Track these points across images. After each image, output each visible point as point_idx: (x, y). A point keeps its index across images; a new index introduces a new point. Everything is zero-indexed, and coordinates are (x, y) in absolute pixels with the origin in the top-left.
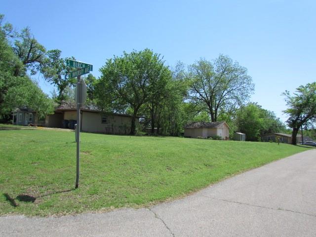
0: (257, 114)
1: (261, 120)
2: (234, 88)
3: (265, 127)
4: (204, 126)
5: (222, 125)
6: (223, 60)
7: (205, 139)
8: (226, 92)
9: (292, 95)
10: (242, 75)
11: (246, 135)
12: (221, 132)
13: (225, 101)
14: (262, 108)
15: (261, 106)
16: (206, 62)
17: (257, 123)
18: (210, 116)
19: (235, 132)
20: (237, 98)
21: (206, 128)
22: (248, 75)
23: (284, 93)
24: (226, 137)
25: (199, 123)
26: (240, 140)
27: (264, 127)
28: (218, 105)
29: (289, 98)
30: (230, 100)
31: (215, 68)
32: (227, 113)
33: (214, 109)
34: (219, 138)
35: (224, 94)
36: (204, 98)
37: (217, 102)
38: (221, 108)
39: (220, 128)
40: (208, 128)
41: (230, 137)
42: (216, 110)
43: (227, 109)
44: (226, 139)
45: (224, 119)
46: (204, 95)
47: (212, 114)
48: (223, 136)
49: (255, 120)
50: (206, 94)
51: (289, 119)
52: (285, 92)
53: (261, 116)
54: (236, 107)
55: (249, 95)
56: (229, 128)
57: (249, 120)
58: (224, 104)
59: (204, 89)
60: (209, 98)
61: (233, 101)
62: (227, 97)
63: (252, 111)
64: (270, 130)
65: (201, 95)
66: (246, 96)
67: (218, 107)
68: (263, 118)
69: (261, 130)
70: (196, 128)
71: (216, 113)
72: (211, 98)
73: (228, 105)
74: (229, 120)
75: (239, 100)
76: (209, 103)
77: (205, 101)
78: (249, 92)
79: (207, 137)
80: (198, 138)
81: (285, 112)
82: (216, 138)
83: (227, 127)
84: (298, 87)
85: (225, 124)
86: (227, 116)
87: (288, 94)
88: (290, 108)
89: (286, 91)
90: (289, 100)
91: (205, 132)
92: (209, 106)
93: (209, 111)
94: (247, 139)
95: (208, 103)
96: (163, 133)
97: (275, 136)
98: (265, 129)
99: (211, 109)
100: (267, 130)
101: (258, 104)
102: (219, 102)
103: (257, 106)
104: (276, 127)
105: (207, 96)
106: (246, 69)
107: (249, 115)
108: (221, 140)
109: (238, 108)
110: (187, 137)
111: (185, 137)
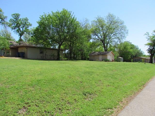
0: (129, 47)
1: (131, 50)
2: (117, 33)
4: (100, 54)
5: (110, 53)
6: (110, 16)
7: (101, 61)
9: (151, 35)
10: (121, 25)
11: (123, 58)
12: (110, 57)
13: (112, 40)
15: (131, 43)
16: (101, 18)
17: (129, 52)
18: (104, 49)
19: (117, 57)
20: (118, 38)
21: (101, 55)
22: (124, 25)
24: (113, 60)
25: (97, 53)
26: (120, 62)
29: (149, 36)
31: (106, 21)
32: (113, 47)
33: (106, 45)
34: (108, 61)
35: (111, 36)
36: (100, 38)
37: (108, 41)
38: (110, 44)
39: (109, 55)
41: (115, 60)
42: (107, 45)
43: (113, 44)
44: (113, 61)
45: (111, 50)
46: (100, 37)
47: (105, 47)
48: (111, 59)
49: (128, 50)
50: (101, 37)
51: (149, 49)
52: (146, 33)
53: (131, 48)
54: (118, 43)
55: (125, 36)
56: (114, 55)
57: (125, 50)
59: (100, 34)
60: (103, 38)
61: (116, 40)
62: (113, 38)
63: (126, 46)
64: (136, 55)
65: (98, 37)
66: (124, 37)
67: (108, 43)
68: (133, 49)
69: (131, 56)
70: (95, 55)
71: (107, 47)
72: (104, 39)
73: (113, 42)
74: (114, 51)
75: (120, 39)
76: (103, 41)
77: (101, 40)
78: (125, 34)
79: (101, 60)
80: (97, 61)
81: (146, 45)
82: (106, 60)
83: (113, 54)
84: (154, 30)
85: (112, 52)
86: (113, 48)
87: (148, 34)
88: (149, 42)
89: (147, 32)
90: (149, 38)
91: (101, 57)
92: (103, 43)
93: (103, 46)
94: (124, 61)
96: (77, 58)
97: (139, 58)
98: (134, 55)
99: (104, 45)
100: (135, 55)
101: (130, 42)
102: (109, 40)
103: (129, 43)
104: (139, 54)
105: (102, 38)
106: (123, 22)
107: (125, 48)
108: (109, 62)
109: (119, 44)
110: (91, 60)
111: (89, 60)
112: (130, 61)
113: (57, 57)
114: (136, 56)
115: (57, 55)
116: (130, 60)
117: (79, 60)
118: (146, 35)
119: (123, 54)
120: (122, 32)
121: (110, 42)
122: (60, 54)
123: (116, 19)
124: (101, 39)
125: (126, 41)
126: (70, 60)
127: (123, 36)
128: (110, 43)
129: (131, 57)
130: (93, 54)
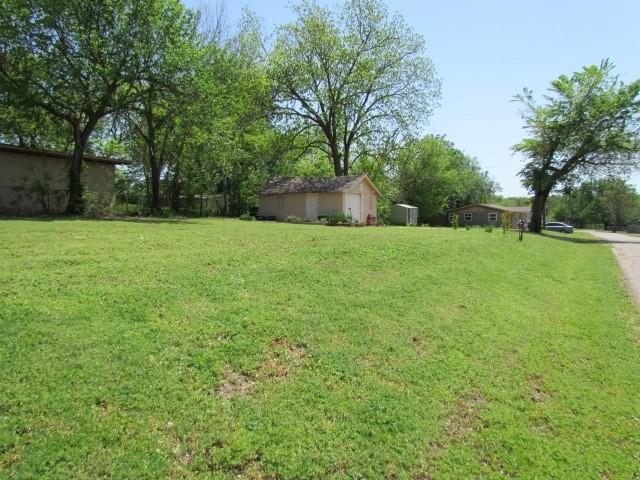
0: (442, 162)
1: (450, 174)
2: (392, 91)
3: (461, 191)
4: (312, 186)
5: (358, 184)
8: (371, 99)
9: (542, 103)
10: (412, 57)
11: (420, 209)
12: (355, 202)
13: (369, 125)
14: (454, 147)
15: (453, 144)
16: (318, 9)
17: (442, 183)
19: (394, 203)
20: (397, 115)
21: (314, 192)
22: (425, 56)
23: (518, 96)
24: (369, 218)
25: (298, 180)
26: (404, 224)
27: (459, 191)
28: (352, 134)
29: (533, 108)
30: (383, 123)
31: (342, 27)
32: (374, 156)
33: (341, 144)
34: (345, 222)
35: (367, 105)
36: (313, 112)
37: (351, 126)
38: (360, 144)
39: (350, 193)
40: (320, 192)
41: (379, 216)
42: (347, 147)
43: (375, 144)
44: (369, 221)
46: (315, 106)
47: (335, 156)
48: (360, 215)
49: (439, 174)
50: (322, 105)
51: (528, 166)
52: (522, 94)
53: (452, 166)
54: (397, 142)
55: (428, 109)
56: (376, 193)
57: (426, 174)
58: (366, 132)
59: (316, 92)
60: (328, 113)
61: (388, 125)
62: (375, 113)
63: (430, 155)
64: (469, 196)
65: (305, 106)
67: (351, 139)
68: (457, 169)
69: (451, 199)
70: (287, 193)
71: (347, 155)
72: (332, 114)
73: (376, 134)
76: (328, 128)
77: (319, 122)
78: (427, 101)
80: (289, 221)
81: (518, 149)
82: (336, 220)
83: (373, 189)
84: (556, 78)
85: (365, 180)
86: (376, 164)
87: (530, 97)
88: (532, 137)
89: (525, 89)
90: (531, 114)
91: (312, 203)
92: (328, 135)
93: (328, 149)
94: (421, 221)
95: (326, 129)
97: (481, 210)
98: (461, 195)
99: (333, 145)
100: (464, 197)
101: (445, 139)
102: (355, 125)
103: (445, 142)
104: (482, 191)
105: (323, 111)
106: (421, 40)
107: (426, 163)
108: (349, 225)
109: (402, 145)
110: (264, 219)
111: (258, 219)
112: (443, 221)
113: (67, 199)
114: (467, 202)
115: (64, 186)
116: (447, 215)
117: (207, 215)
118: (522, 100)
119: (419, 193)
120: (414, 91)
121: (363, 135)
122: (82, 180)
123: (390, 20)
124: (317, 116)
125: (432, 136)
126: (147, 215)
127: (420, 106)
128: (361, 139)
129: (451, 206)
130: (275, 184)
